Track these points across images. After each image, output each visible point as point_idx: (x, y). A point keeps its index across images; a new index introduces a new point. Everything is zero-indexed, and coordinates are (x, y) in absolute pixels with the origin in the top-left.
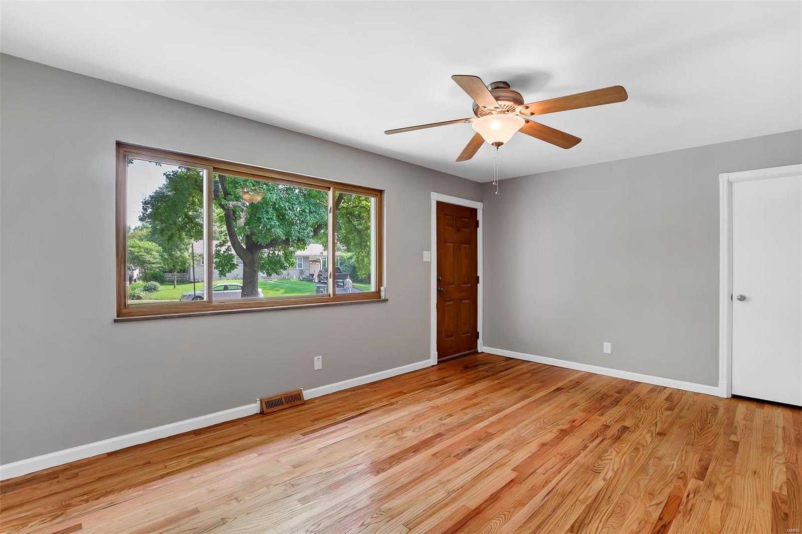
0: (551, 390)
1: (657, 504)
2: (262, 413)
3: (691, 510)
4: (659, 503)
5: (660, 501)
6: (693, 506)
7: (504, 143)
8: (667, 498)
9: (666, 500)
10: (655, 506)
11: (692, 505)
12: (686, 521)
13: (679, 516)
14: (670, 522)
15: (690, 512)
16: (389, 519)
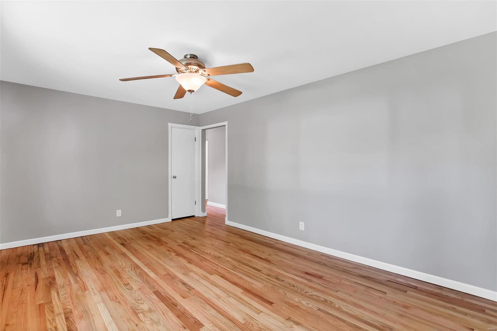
7: (195, 91)
16: (254, 320)
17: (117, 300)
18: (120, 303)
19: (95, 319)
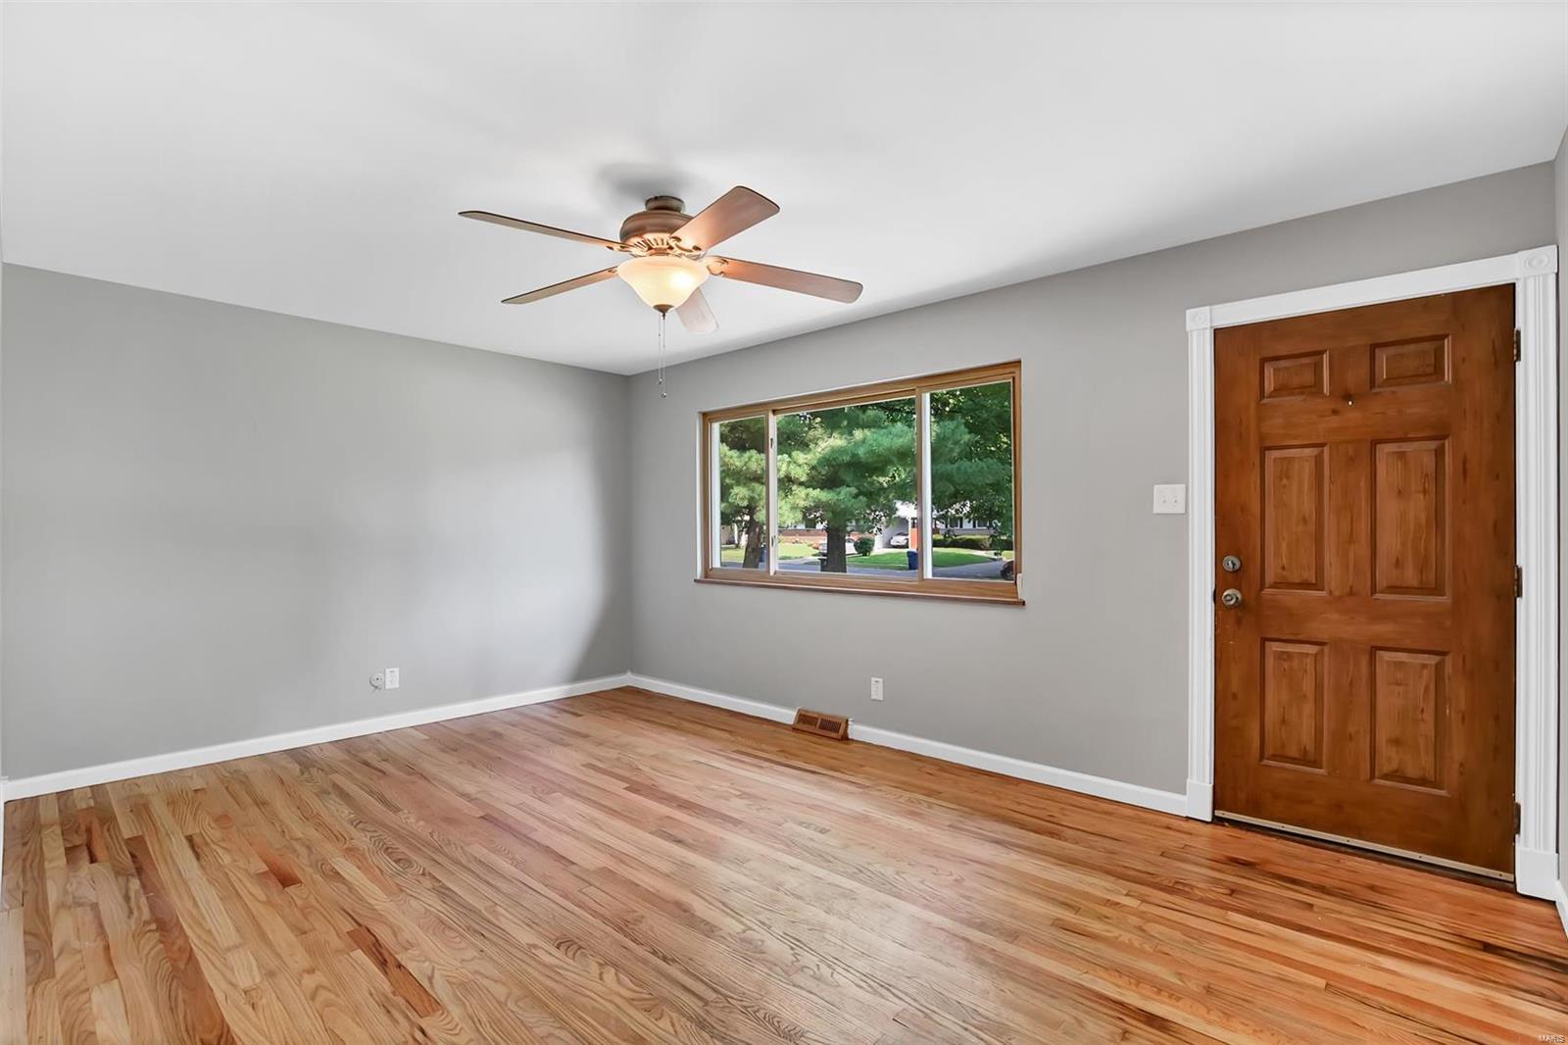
0: (1094, 987)
1: (430, 979)
2: (794, 729)
3: (389, 1012)
4: (431, 983)
5: (436, 986)
6: (395, 1021)
8: (434, 996)
9: (432, 993)
10: (429, 973)
11: (398, 1022)
12: (373, 991)
13: (387, 987)
14: (386, 973)
15: (384, 1006)
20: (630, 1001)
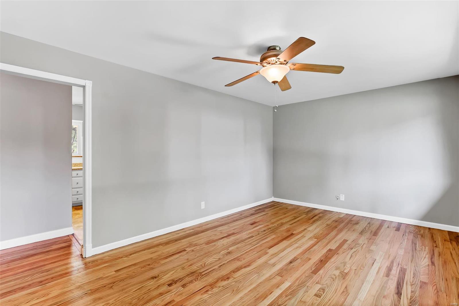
17: (344, 290)
18: (346, 287)
19: (375, 292)
20: (205, 263)
